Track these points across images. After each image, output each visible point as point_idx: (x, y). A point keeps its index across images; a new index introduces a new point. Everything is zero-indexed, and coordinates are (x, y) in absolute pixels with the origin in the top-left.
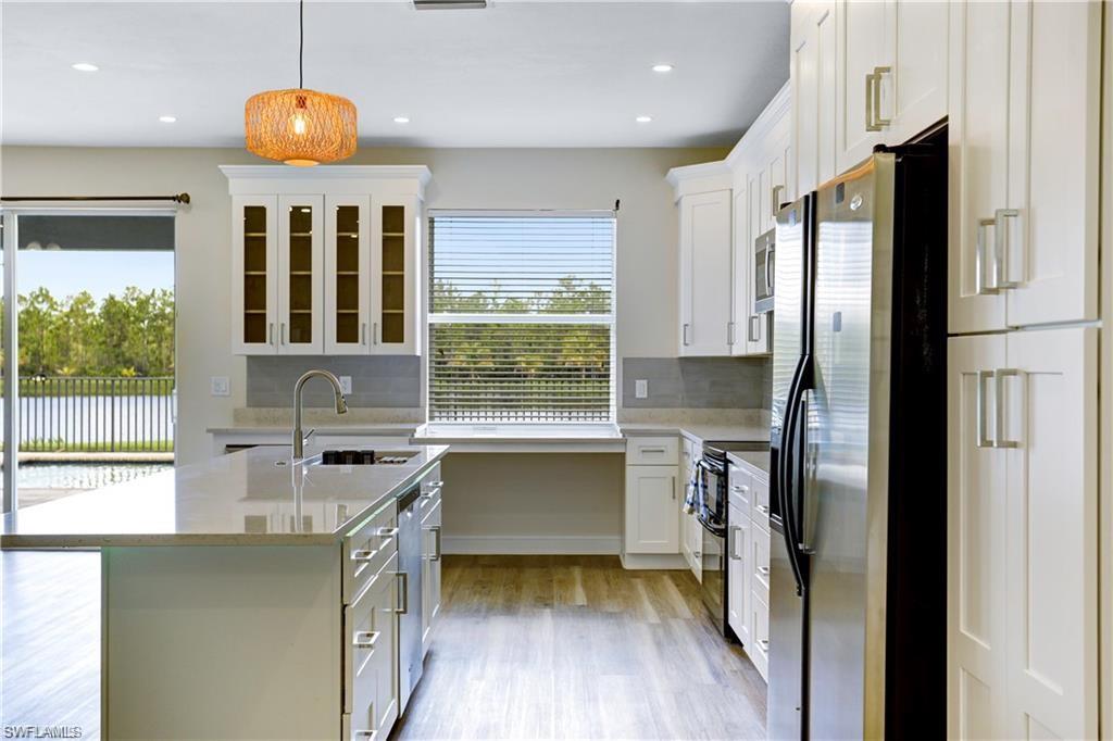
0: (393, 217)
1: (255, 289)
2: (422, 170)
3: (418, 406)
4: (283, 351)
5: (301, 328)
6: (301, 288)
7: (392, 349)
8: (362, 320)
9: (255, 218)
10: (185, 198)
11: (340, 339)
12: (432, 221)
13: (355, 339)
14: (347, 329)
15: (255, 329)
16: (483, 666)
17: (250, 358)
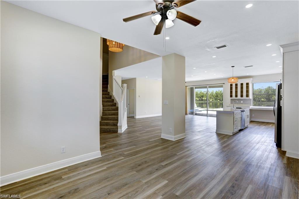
0: (247, 84)
1: (231, 92)
2: (251, 79)
3: (251, 104)
4: (234, 98)
5: (236, 96)
6: (236, 92)
7: (247, 98)
8: (244, 95)
9: (231, 85)
10: (224, 83)
11: (241, 97)
12: (253, 84)
13: (243, 97)
14: (242, 96)
15: (231, 96)
16: (267, 132)
17: (231, 99)
